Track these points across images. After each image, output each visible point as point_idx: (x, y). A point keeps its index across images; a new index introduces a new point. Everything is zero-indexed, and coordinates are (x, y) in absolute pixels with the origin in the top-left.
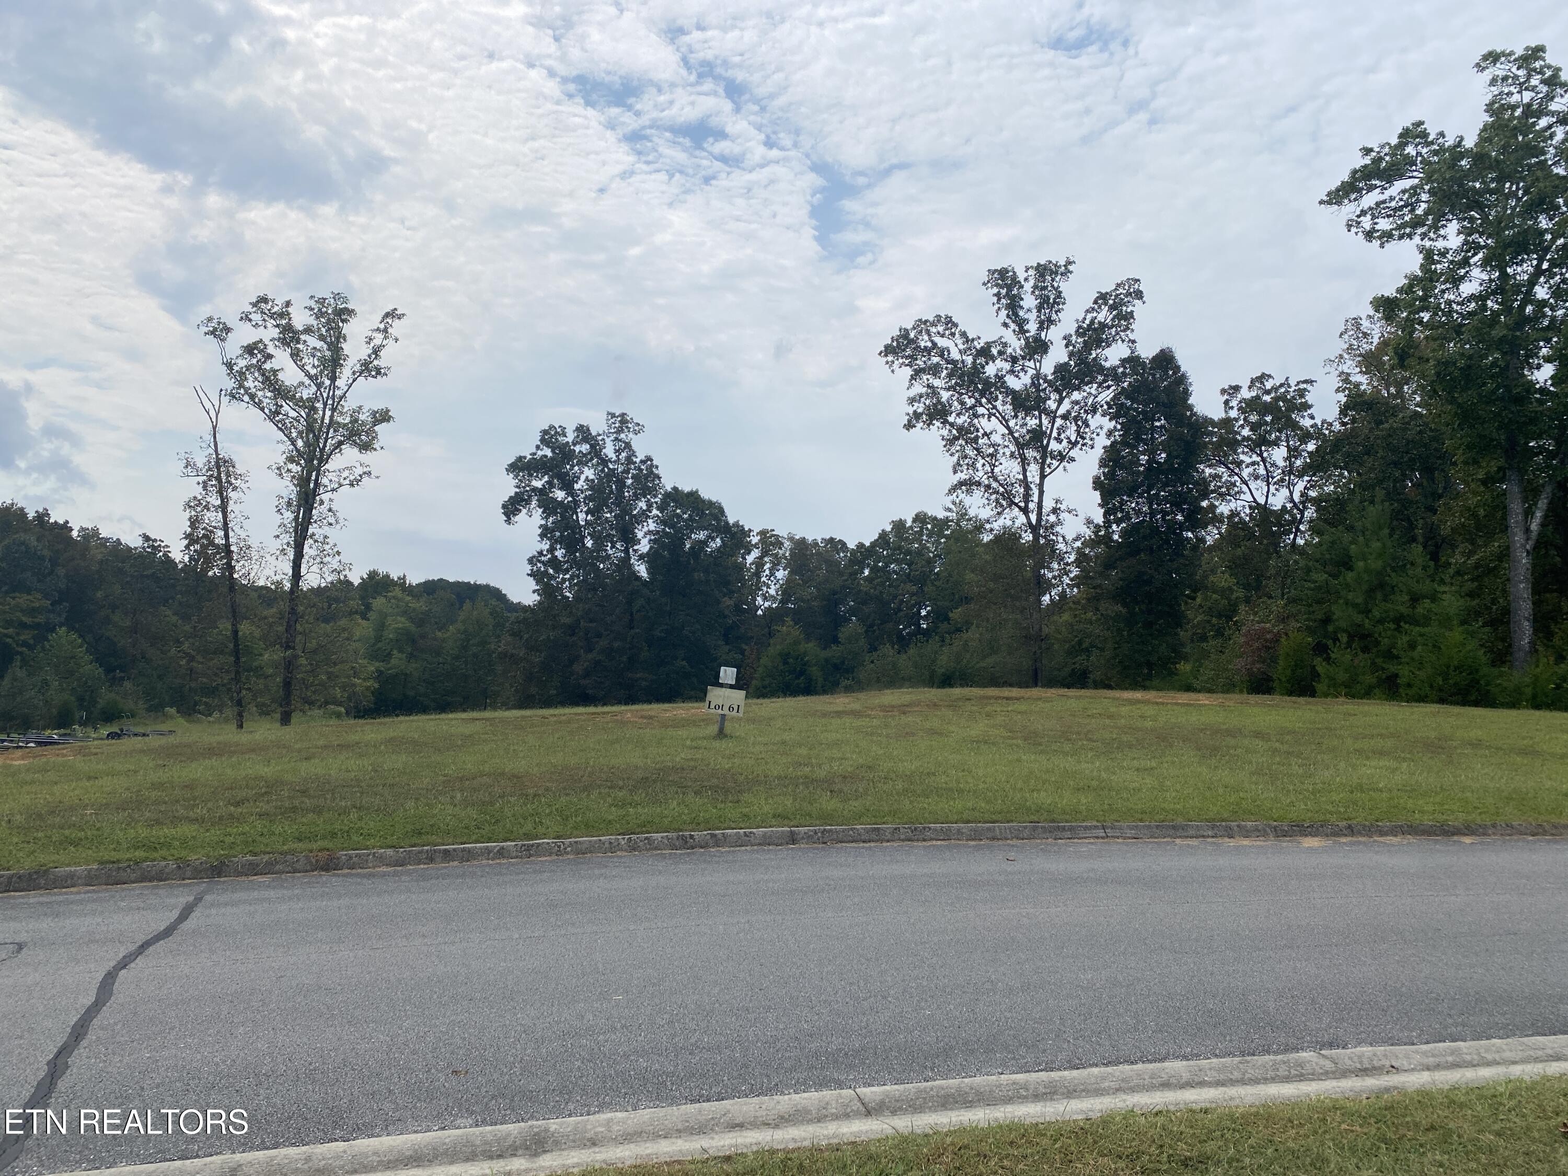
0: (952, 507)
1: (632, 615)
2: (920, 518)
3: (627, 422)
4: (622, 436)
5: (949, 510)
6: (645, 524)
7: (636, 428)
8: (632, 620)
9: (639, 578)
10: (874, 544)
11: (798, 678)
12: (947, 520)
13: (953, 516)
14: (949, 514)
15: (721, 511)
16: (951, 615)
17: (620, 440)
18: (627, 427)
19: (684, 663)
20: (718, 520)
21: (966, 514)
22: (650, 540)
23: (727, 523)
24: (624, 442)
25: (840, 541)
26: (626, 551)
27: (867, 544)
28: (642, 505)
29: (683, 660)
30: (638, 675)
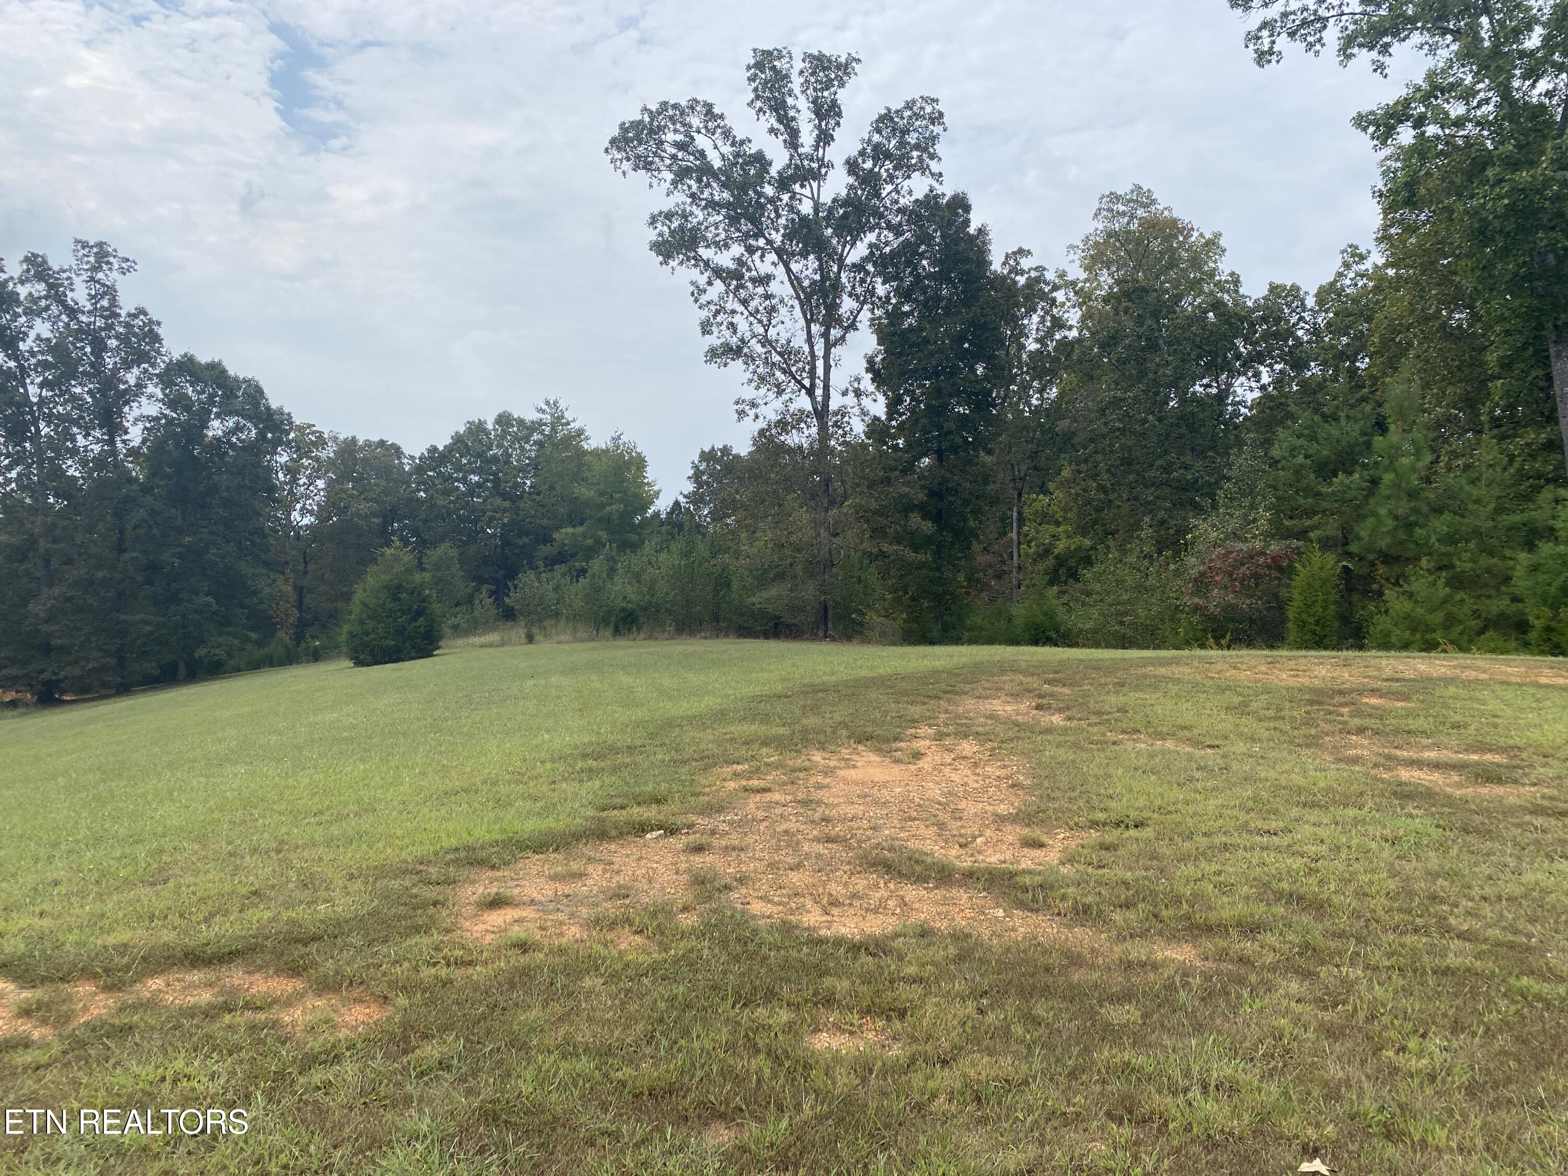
0: (545, 407)
1: (121, 532)
2: (504, 420)
3: (107, 254)
4: (100, 275)
5: (543, 411)
6: (135, 404)
7: (124, 265)
8: (121, 540)
9: (132, 481)
10: (449, 449)
11: (414, 619)
12: (541, 423)
13: (547, 418)
14: (542, 416)
15: (260, 391)
16: (556, 535)
17: (98, 282)
18: (108, 263)
19: (210, 599)
20: (256, 405)
21: (563, 417)
22: (146, 428)
23: (268, 408)
24: (103, 285)
25: (393, 445)
26: (112, 442)
27: (441, 448)
28: (131, 378)
29: (207, 595)
30: (138, 617)
